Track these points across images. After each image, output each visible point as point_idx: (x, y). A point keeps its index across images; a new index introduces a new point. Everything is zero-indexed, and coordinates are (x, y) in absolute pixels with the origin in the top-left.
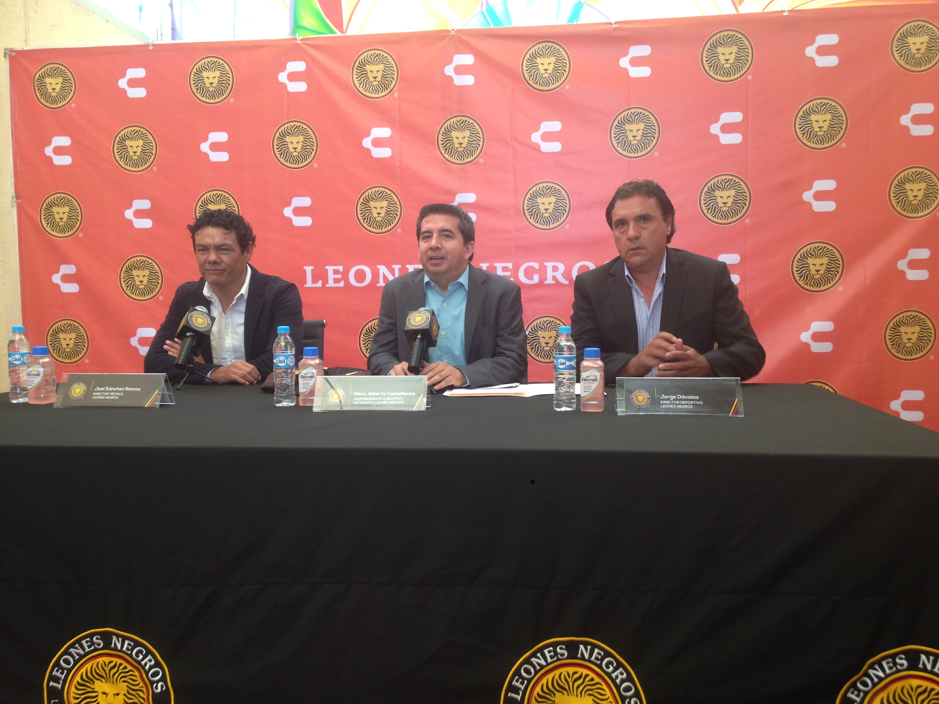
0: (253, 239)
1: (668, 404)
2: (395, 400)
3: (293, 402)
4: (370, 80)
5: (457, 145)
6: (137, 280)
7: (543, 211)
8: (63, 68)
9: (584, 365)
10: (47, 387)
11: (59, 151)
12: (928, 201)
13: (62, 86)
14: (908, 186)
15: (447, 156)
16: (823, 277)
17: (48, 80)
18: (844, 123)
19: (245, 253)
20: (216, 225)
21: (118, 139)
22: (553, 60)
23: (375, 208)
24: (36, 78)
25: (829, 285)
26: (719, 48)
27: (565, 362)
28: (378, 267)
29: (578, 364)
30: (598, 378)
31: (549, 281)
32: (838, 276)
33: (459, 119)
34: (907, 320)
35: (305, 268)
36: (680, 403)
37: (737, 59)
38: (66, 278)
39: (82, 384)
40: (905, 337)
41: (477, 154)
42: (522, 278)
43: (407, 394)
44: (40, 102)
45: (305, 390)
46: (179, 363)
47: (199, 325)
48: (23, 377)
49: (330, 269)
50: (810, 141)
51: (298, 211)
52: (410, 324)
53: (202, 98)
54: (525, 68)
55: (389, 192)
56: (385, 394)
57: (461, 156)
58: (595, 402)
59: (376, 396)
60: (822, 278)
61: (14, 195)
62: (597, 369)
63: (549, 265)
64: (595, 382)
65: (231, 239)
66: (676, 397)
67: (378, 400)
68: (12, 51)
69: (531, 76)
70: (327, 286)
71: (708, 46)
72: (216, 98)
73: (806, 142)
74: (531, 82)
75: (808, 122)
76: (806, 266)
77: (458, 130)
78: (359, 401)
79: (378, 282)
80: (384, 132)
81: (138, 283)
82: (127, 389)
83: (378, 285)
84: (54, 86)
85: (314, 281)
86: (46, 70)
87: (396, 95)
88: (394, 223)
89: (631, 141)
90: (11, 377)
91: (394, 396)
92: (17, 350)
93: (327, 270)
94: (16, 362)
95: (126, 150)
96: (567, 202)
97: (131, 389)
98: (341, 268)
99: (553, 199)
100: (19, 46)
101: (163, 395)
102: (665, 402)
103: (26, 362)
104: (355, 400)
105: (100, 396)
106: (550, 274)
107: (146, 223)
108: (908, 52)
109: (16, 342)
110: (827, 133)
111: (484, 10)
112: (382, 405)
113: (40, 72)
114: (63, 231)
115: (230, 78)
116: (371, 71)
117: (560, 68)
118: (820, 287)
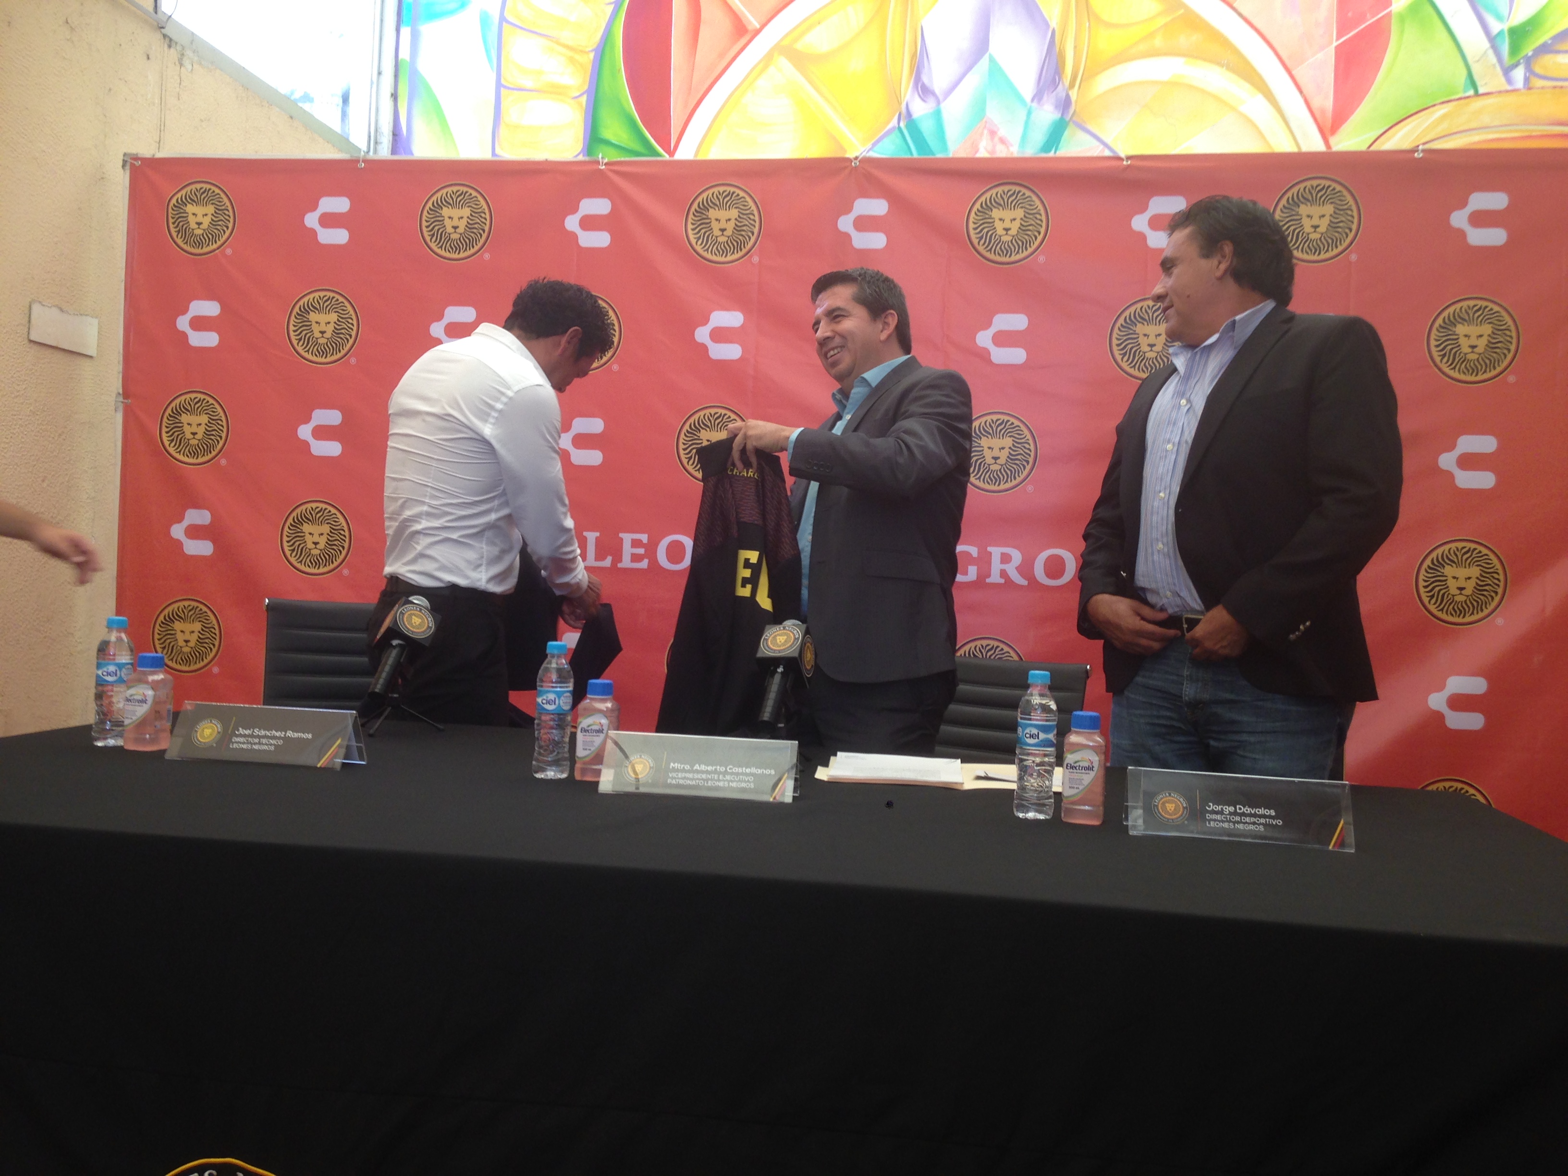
1: (1219, 821)
2: (740, 781)
3: (562, 772)
4: (714, 233)
6: (309, 540)
7: (989, 460)
8: (217, 191)
11: (199, 323)
13: (212, 220)
16: (1470, 600)
17: (190, 208)
18: (1514, 341)
21: (297, 309)
22: (1019, 213)
23: (708, 441)
24: (171, 205)
25: (1481, 615)
26: (1302, 207)
27: (1038, 733)
30: (1096, 765)
31: (995, 578)
32: (1497, 599)
35: (586, 534)
36: (1241, 819)
37: (1333, 226)
38: (194, 532)
39: (216, 723)
43: (760, 771)
44: (175, 243)
45: (587, 752)
46: (377, 690)
47: (413, 627)
48: (118, 702)
49: (627, 538)
50: (1454, 368)
51: (582, 441)
52: (767, 648)
53: (439, 251)
54: (971, 226)
55: (733, 416)
56: (723, 769)
59: (707, 772)
60: (1468, 602)
61: (121, 391)
63: (996, 552)
64: (1089, 772)
66: (1233, 809)
67: (711, 780)
68: (136, 158)
69: (981, 238)
71: (1284, 202)
72: (462, 251)
73: (1446, 370)
74: (981, 249)
75: (1451, 337)
76: (1442, 581)
78: (678, 778)
80: (732, 319)
81: (310, 545)
82: (290, 734)
84: (200, 219)
85: (600, 556)
86: (189, 193)
87: (755, 259)
89: (1146, 352)
91: (738, 774)
92: (111, 657)
93: (622, 539)
94: (109, 679)
95: (308, 328)
96: (1032, 447)
97: (296, 735)
98: (644, 538)
99: (1008, 442)
100: (147, 150)
101: (348, 748)
102: (1214, 817)
103: (125, 679)
104: (670, 775)
105: (244, 743)
106: (996, 566)
107: (332, 449)
109: (111, 644)
110: (1483, 357)
111: (902, 125)
112: (717, 788)
113: (179, 195)
114: (195, 454)
115: (486, 219)
116: (717, 220)
117: (1030, 228)
118: (1464, 617)
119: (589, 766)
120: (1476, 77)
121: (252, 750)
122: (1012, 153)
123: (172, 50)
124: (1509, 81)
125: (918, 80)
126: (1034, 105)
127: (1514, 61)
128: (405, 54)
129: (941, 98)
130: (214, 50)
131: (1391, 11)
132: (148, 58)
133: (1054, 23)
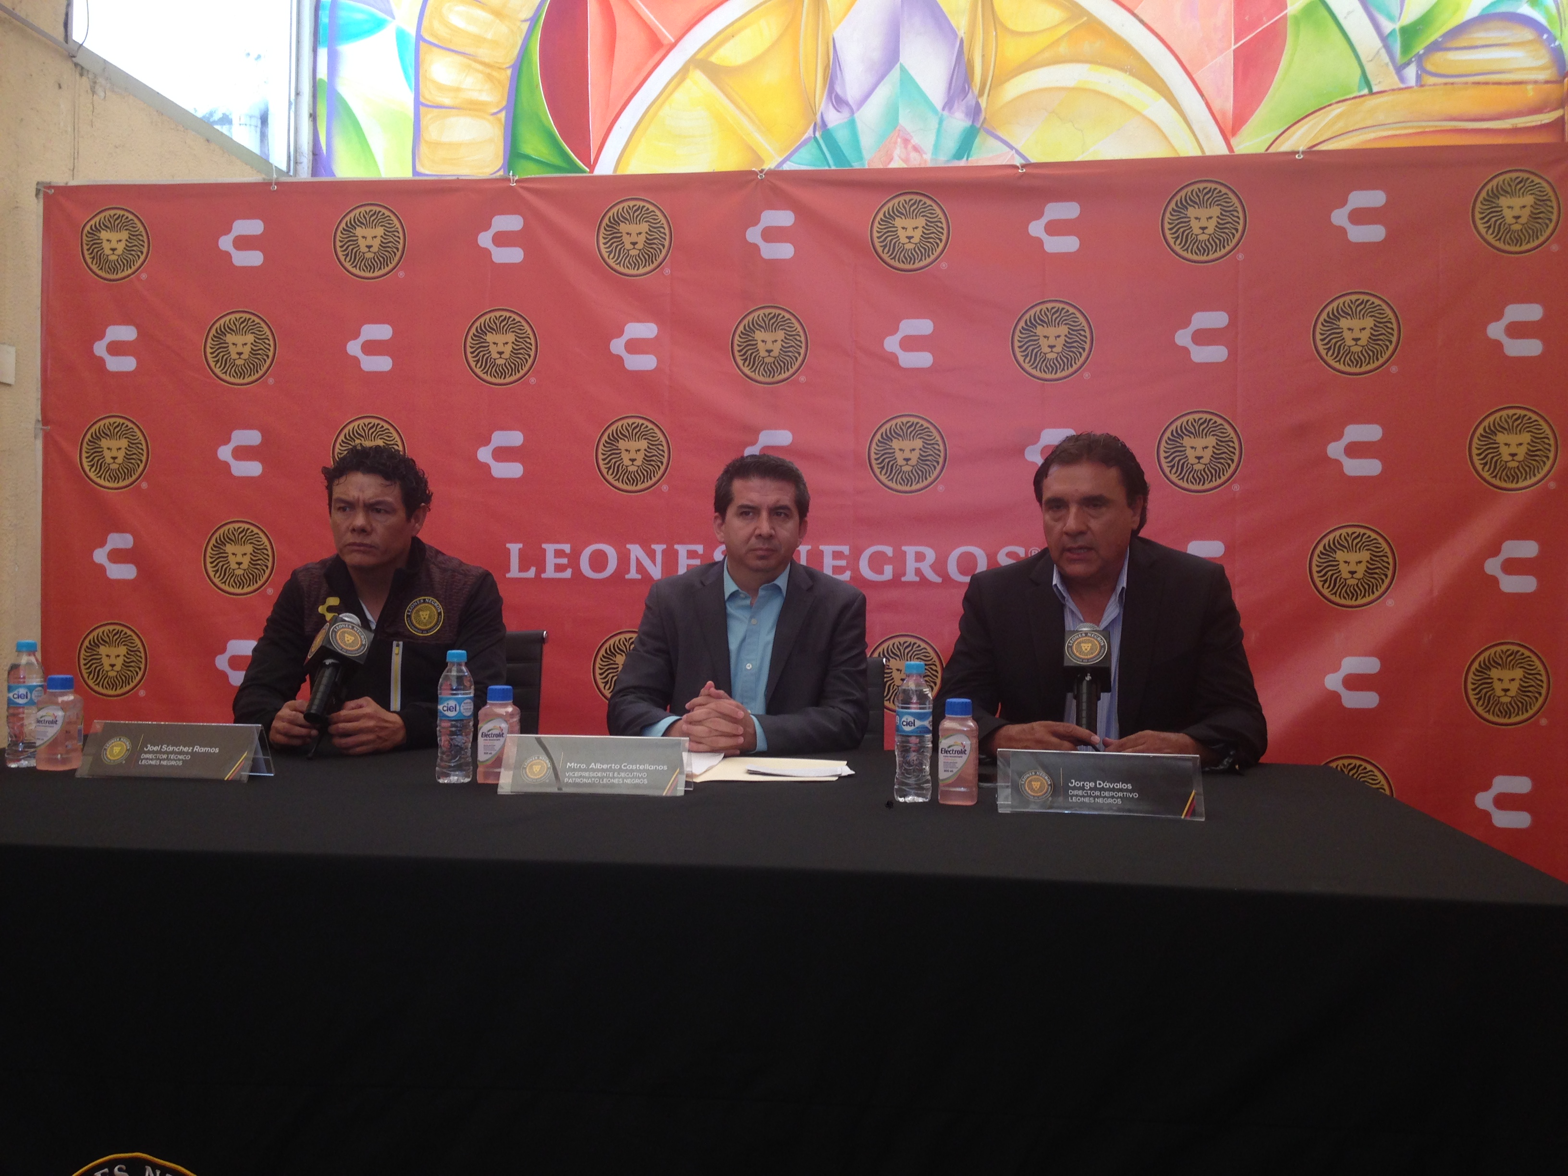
0: (428, 498)
1: (1081, 796)
2: (633, 777)
4: (625, 247)
5: (763, 353)
6: (232, 560)
7: (900, 462)
8: (131, 217)
9: (945, 726)
10: (67, 743)
11: (116, 348)
12: (1534, 463)
13: (126, 245)
14: (1501, 438)
15: (746, 370)
16: (1361, 583)
17: (104, 235)
18: (1395, 333)
19: (413, 521)
20: (370, 470)
21: (213, 331)
22: (921, 222)
23: (627, 450)
24: (85, 231)
25: (1372, 597)
26: (1190, 209)
28: (628, 546)
29: (936, 724)
30: (968, 749)
31: (910, 576)
32: (1387, 582)
33: (767, 311)
34: (1501, 658)
35: (508, 545)
36: (1100, 794)
37: (1219, 227)
38: (117, 556)
39: (124, 740)
40: (1498, 687)
41: (795, 368)
42: (866, 572)
43: (653, 768)
44: (90, 269)
45: (489, 756)
47: (346, 645)
48: (30, 725)
49: (550, 549)
50: (1339, 361)
51: (502, 454)
53: (354, 270)
54: (876, 235)
55: (650, 426)
56: (617, 767)
57: (771, 370)
58: (962, 789)
59: (603, 770)
60: (1359, 585)
61: (40, 419)
62: (967, 734)
63: (910, 551)
65: (392, 495)
66: (1094, 784)
67: (606, 777)
68: (49, 186)
69: (885, 246)
70: (543, 576)
71: (1173, 205)
72: (376, 270)
73: (1332, 363)
74: (885, 257)
75: (1335, 331)
76: (1335, 565)
77: (766, 329)
78: (576, 777)
79: (628, 572)
80: (646, 330)
81: (234, 566)
82: (197, 749)
83: (627, 577)
84: (114, 245)
85: (523, 568)
86: (103, 219)
87: (667, 271)
88: (658, 477)
89: (1047, 353)
90: (11, 725)
91: (632, 771)
93: (545, 550)
94: (21, 701)
95: (225, 350)
96: (942, 448)
97: (203, 750)
98: (567, 548)
99: (918, 443)
100: (61, 178)
101: (255, 761)
102: (1076, 792)
103: (36, 701)
104: (567, 775)
105: (152, 759)
106: (911, 565)
107: (253, 469)
108: (1501, 221)
110: (1367, 349)
111: (818, 135)
112: (613, 785)
113: (93, 222)
114: (116, 479)
115: (399, 238)
116: (628, 234)
117: (932, 235)
118: (1356, 599)
119: (491, 770)
120: (1370, 77)
121: (161, 766)
122: (926, 161)
123: (84, 78)
124: (1402, 79)
125: (831, 90)
126: (946, 113)
127: (1405, 60)
128: (322, 73)
129: (854, 107)
130: (127, 77)
131: (1286, 14)
132: (60, 87)
133: (962, 32)
